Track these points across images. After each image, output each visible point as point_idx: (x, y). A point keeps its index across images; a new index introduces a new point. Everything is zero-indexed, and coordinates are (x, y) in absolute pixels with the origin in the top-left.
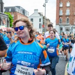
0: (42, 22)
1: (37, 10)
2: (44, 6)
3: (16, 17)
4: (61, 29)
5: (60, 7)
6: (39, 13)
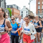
1: (25, 6)
2: (29, 4)
3: (13, 11)
6: (26, 8)
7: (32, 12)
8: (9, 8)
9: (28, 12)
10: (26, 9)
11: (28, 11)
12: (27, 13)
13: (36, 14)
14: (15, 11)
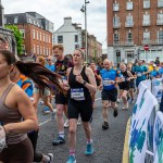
0: (80, 43)
3: (28, 33)
5: (114, 12)
7: (92, 36)
9: (80, 39)
10: (73, 29)
11: (78, 33)
12: (76, 40)
13: (109, 46)
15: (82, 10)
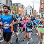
0: (32, 12)
1: (29, 5)
4: (42, 16)
5: (42, 4)
7: (35, 10)
8: (14, 6)
13: (40, 13)
14: (20, 9)
15: (33, 3)
